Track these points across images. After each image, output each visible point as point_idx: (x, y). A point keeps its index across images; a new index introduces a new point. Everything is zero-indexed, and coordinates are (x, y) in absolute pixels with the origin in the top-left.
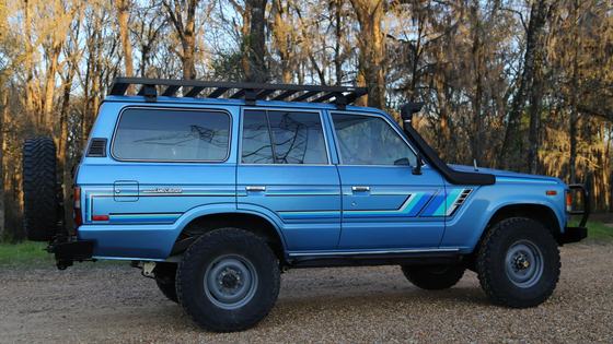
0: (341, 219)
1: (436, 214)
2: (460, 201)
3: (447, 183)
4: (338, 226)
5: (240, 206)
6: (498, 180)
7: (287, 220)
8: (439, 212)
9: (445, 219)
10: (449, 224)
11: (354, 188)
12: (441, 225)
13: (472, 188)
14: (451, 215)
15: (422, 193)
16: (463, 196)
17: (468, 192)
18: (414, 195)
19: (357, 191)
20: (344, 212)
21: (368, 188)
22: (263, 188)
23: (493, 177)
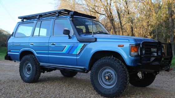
0: (48, 54)
1: (73, 54)
2: (81, 49)
3: (78, 42)
5: (29, 49)
6: (98, 40)
7: (37, 53)
8: (75, 53)
9: (77, 55)
10: (78, 57)
12: (75, 57)
13: (86, 44)
14: (79, 54)
15: (69, 46)
16: (83, 47)
17: (84, 45)
18: (67, 46)
19: (52, 44)
20: (49, 52)
21: (55, 44)
22: (33, 44)
23: (96, 39)
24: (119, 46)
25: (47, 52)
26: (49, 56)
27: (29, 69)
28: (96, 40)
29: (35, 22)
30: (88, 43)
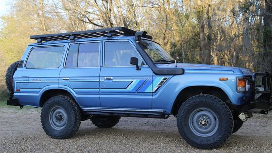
0: (100, 93)
1: (145, 92)
2: (160, 84)
3: (153, 74)
4: (98, 96)
5: (60, 86)
6: (185, 72)
7: (77, 93)
8: (149, 90)
9: (152, 94)
10: (154, 97)
11: (105, 78)
12: (150, 97)
13: (167, 77)
14: (155, 92)
15: (139, 80)
16: (162, 82)
17: (165, 79)
18: (134, 81)
19: (107, 79)
20: (101, 90)
21: (112, 78)
22: (68, 78)
23: (183, 70)
24: (220, 80)
25: (98, 90)
26: (101, 96)
27: (60, 118)
28: (182, 72)
29: (66, 45)
30: (171, 77)
